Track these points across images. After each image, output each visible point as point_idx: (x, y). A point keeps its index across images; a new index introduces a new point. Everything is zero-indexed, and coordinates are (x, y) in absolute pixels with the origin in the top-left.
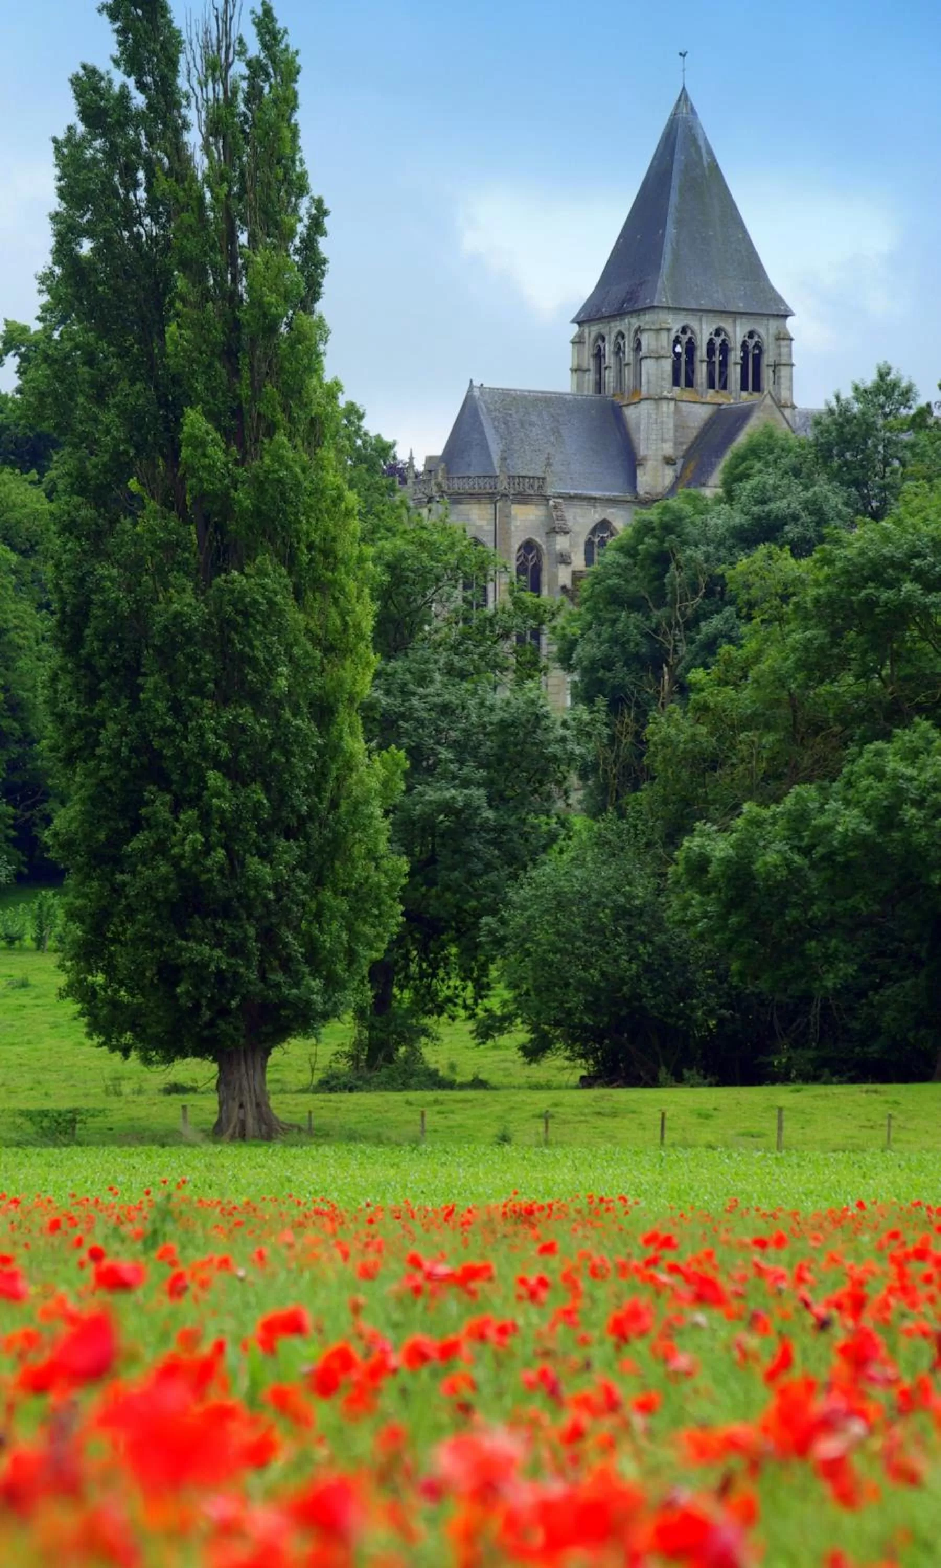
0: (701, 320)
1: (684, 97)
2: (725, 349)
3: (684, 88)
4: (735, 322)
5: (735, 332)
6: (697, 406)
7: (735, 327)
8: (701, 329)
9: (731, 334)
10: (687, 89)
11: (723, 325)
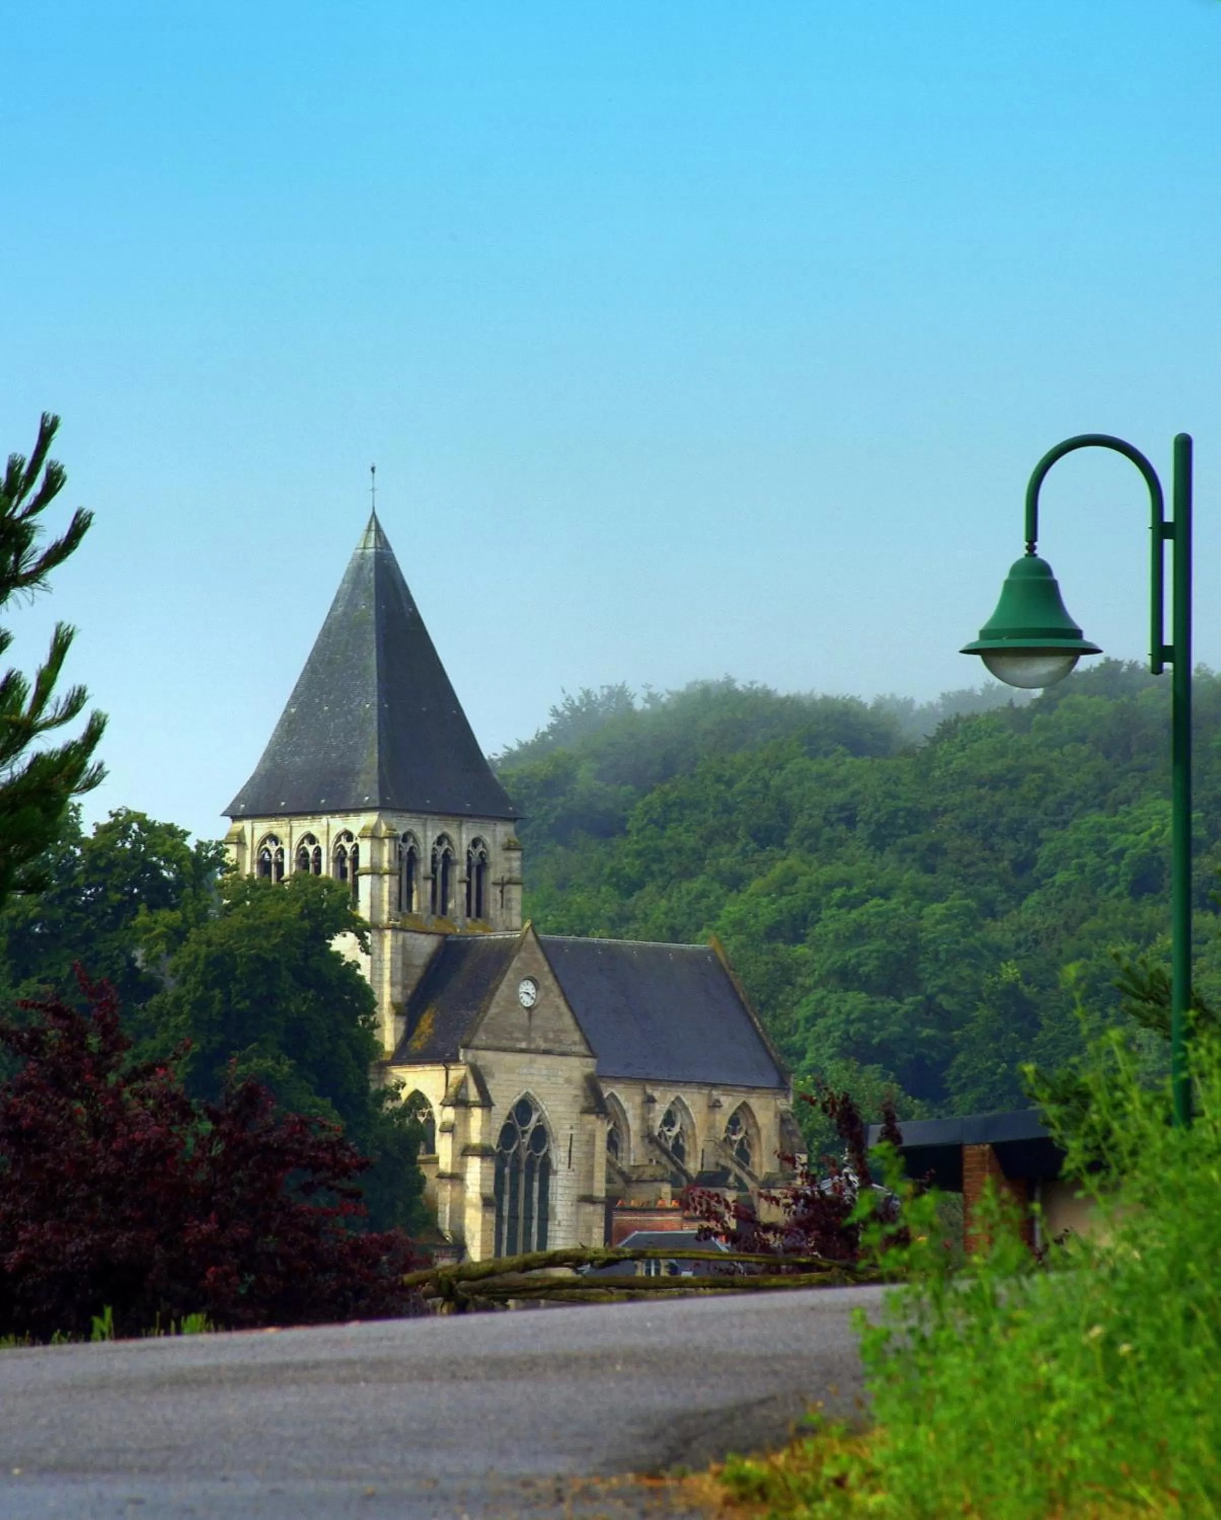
0: (424, 825)
1: (376, 527)
2: (448, 861)
3: (374, 514)
4: (460, 826)
5: (460, 839)
6: (423, 937)
7: (460, 833)
8: (425, 836)
9: (456, 842)
10: (377, 514)
11: (446, 830)
